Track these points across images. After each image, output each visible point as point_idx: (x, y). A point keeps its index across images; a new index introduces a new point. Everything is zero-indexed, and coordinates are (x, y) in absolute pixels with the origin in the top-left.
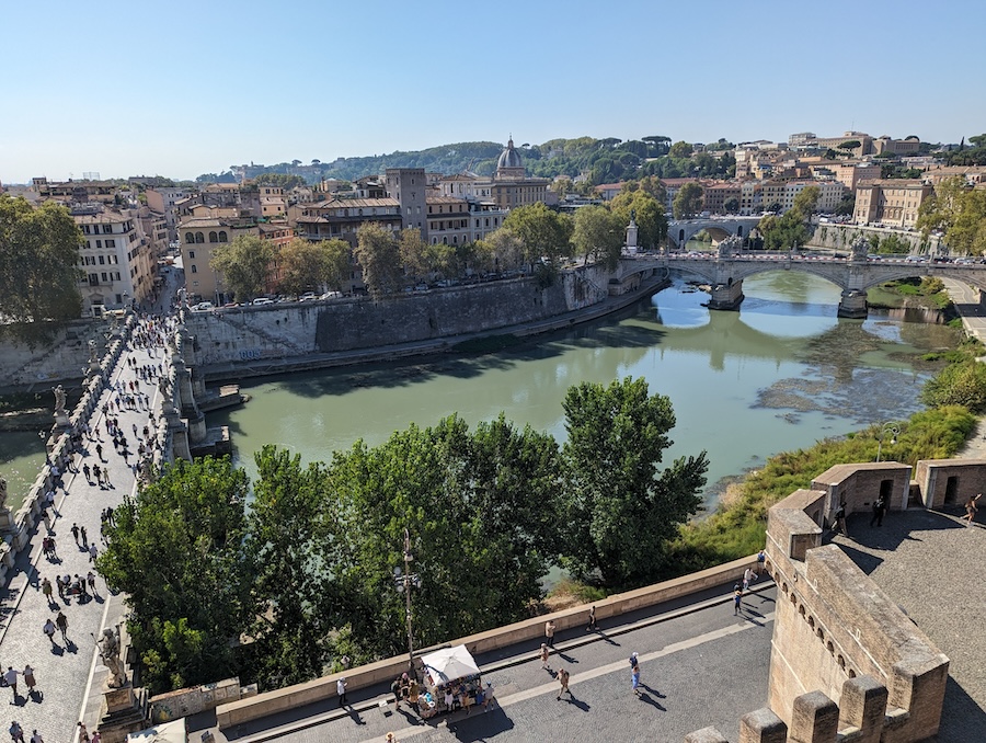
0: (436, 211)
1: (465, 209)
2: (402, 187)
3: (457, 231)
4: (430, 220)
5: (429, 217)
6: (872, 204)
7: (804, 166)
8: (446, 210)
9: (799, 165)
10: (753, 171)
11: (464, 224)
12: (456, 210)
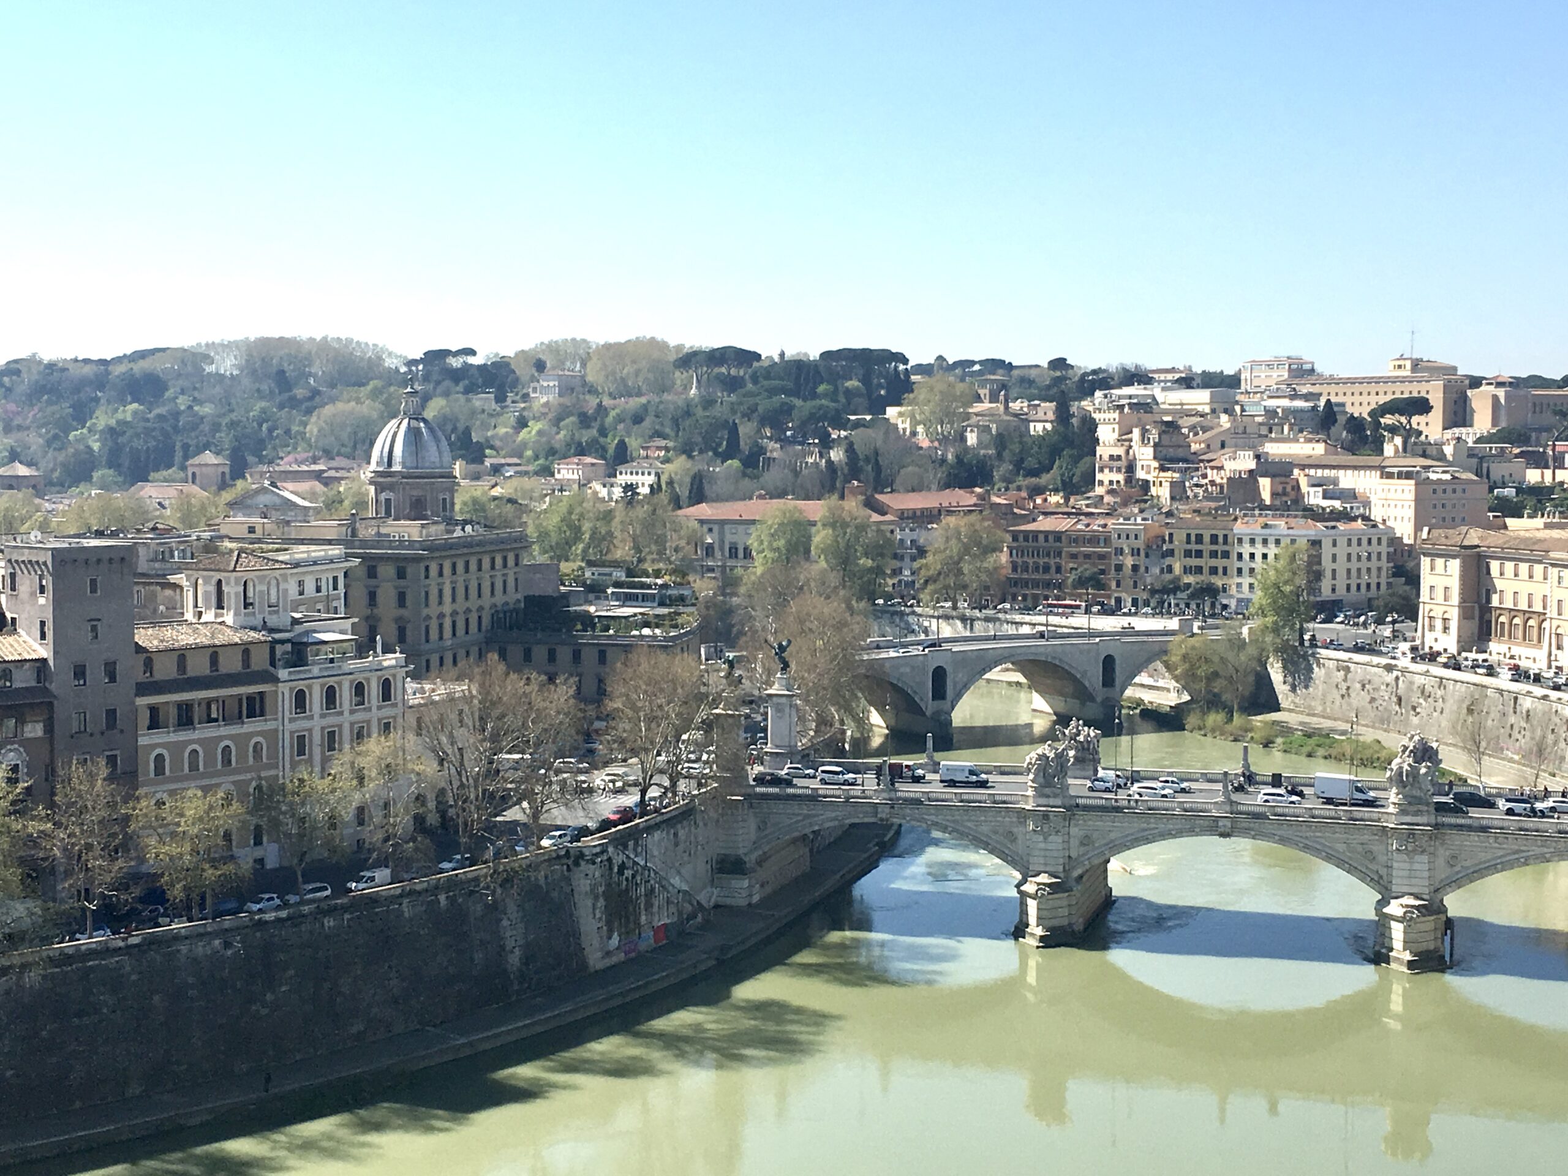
0: (165, 670)
1: (259, 660)
2: (57, 604)
3: (235, 730)
4: (143, 701)
5: (143, 689)
6: (1463, 600)
7: (1280, 471)
8: (199, 667)
9: (1266, 466)
10: (1140, 474)
11: (255, 707)
12: (231, 664)
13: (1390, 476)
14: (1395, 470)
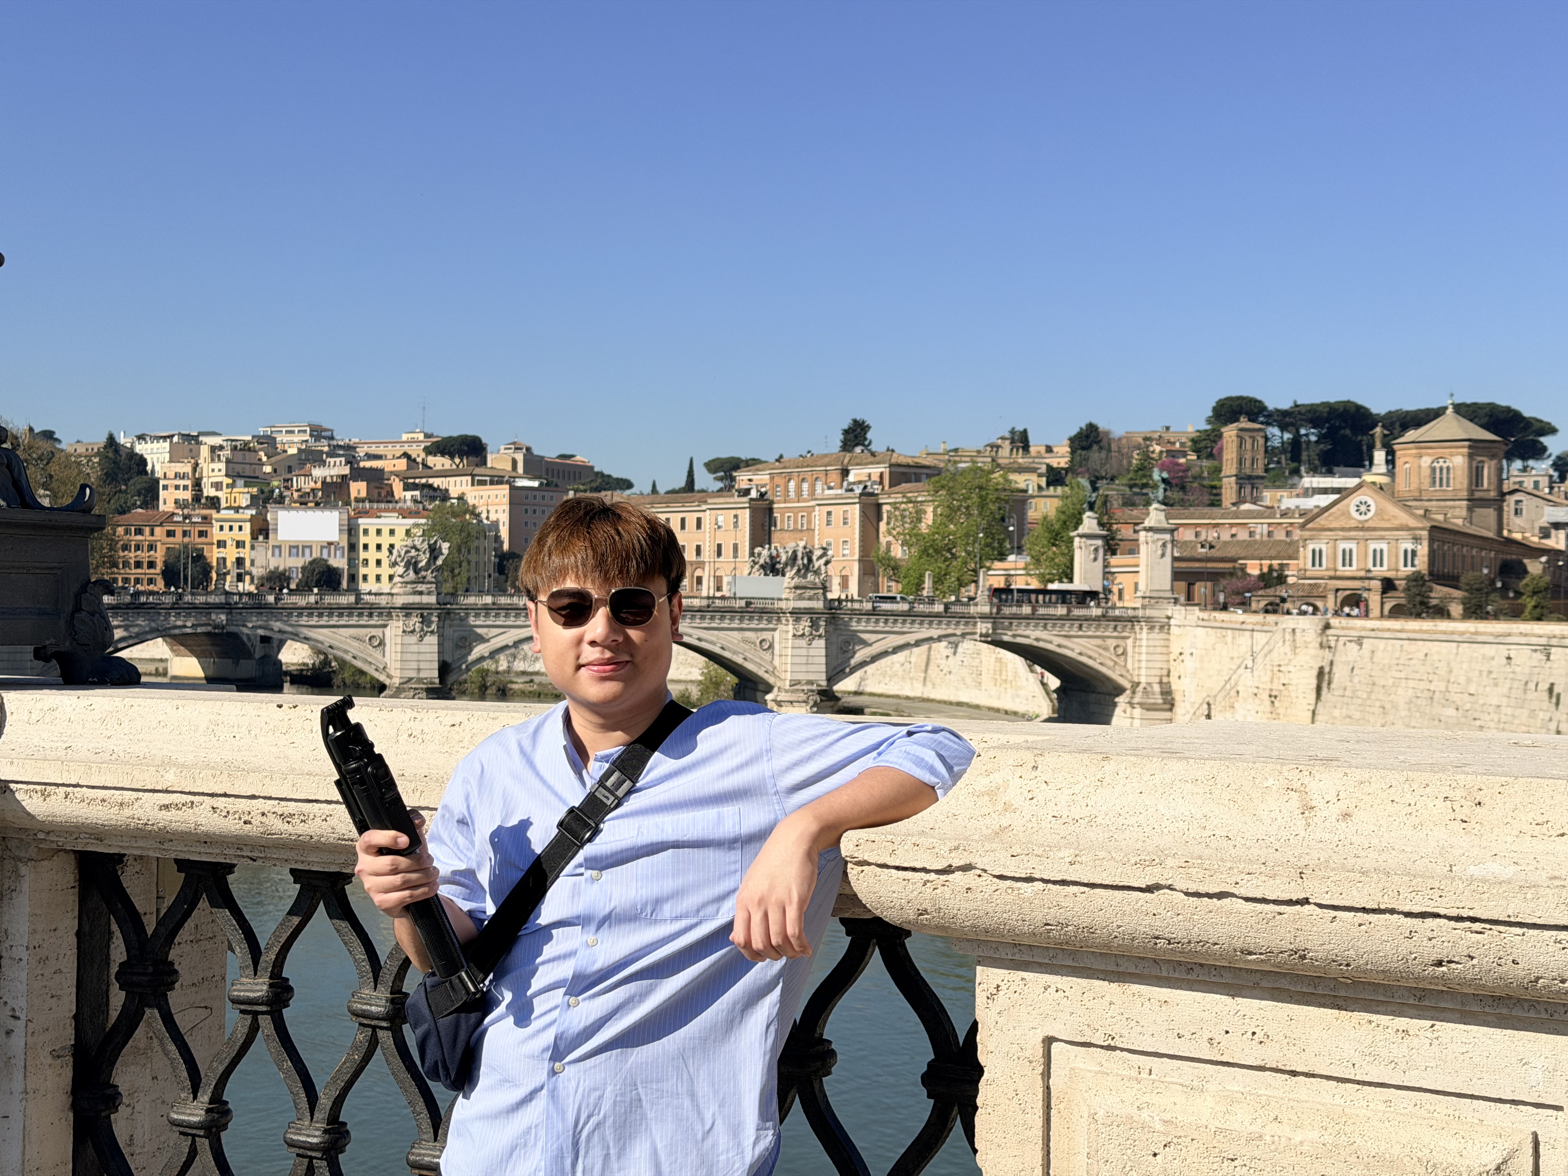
13: (482, 483)
14: (488, 478)
